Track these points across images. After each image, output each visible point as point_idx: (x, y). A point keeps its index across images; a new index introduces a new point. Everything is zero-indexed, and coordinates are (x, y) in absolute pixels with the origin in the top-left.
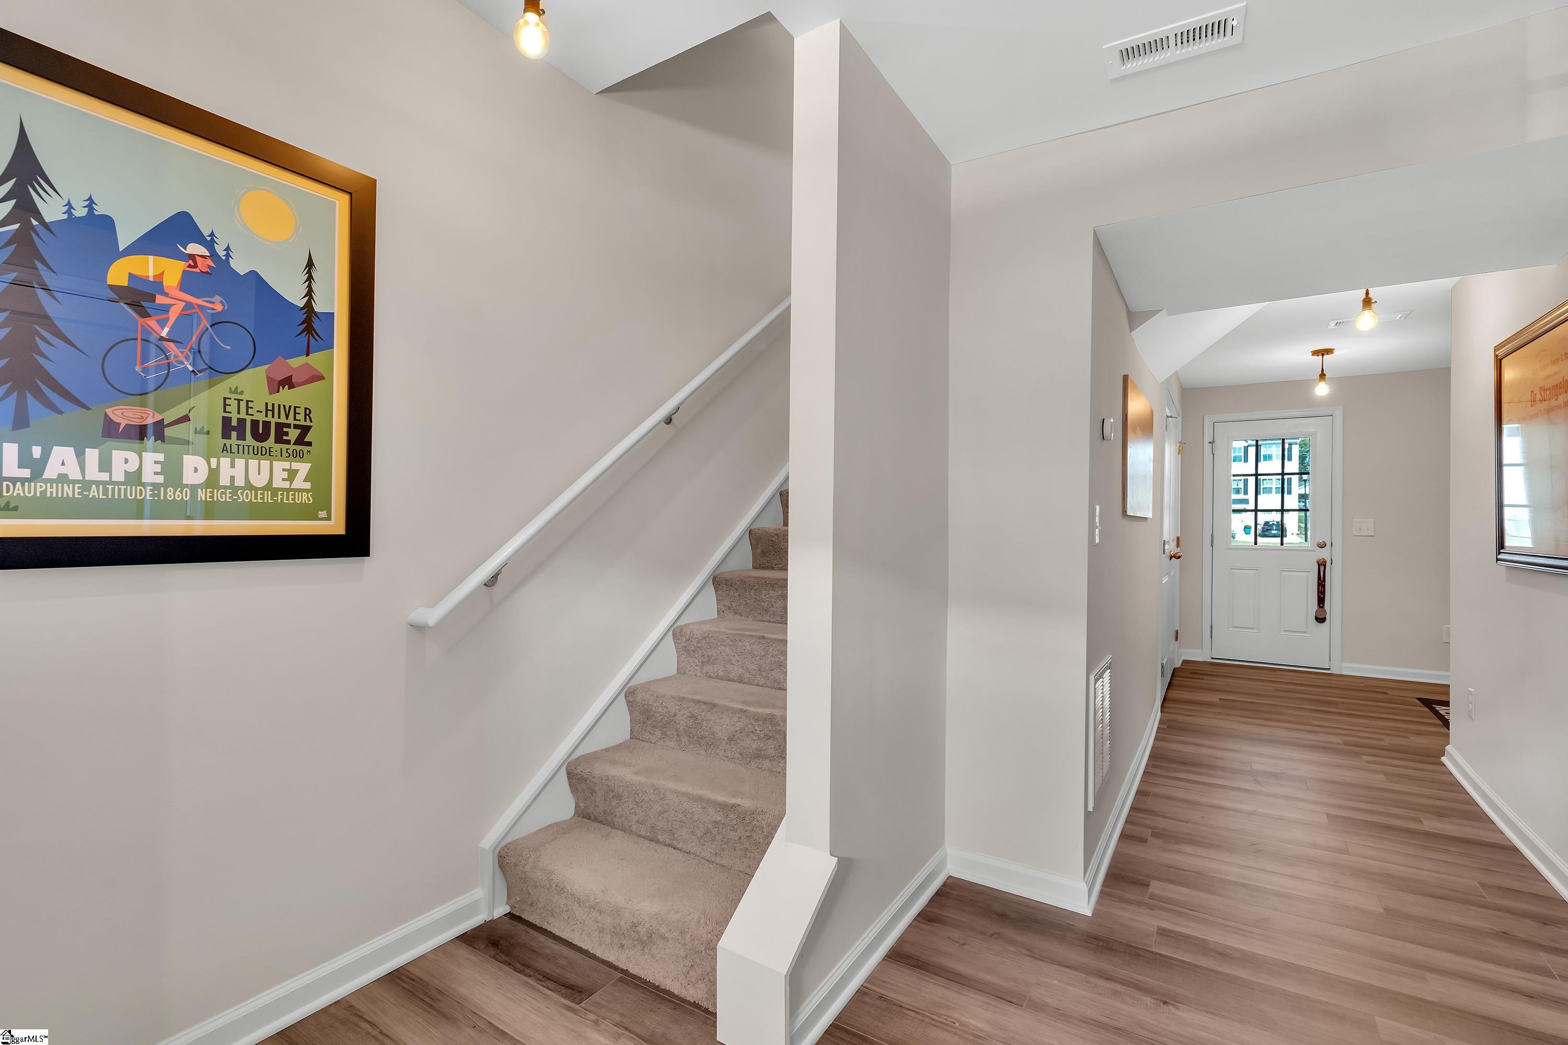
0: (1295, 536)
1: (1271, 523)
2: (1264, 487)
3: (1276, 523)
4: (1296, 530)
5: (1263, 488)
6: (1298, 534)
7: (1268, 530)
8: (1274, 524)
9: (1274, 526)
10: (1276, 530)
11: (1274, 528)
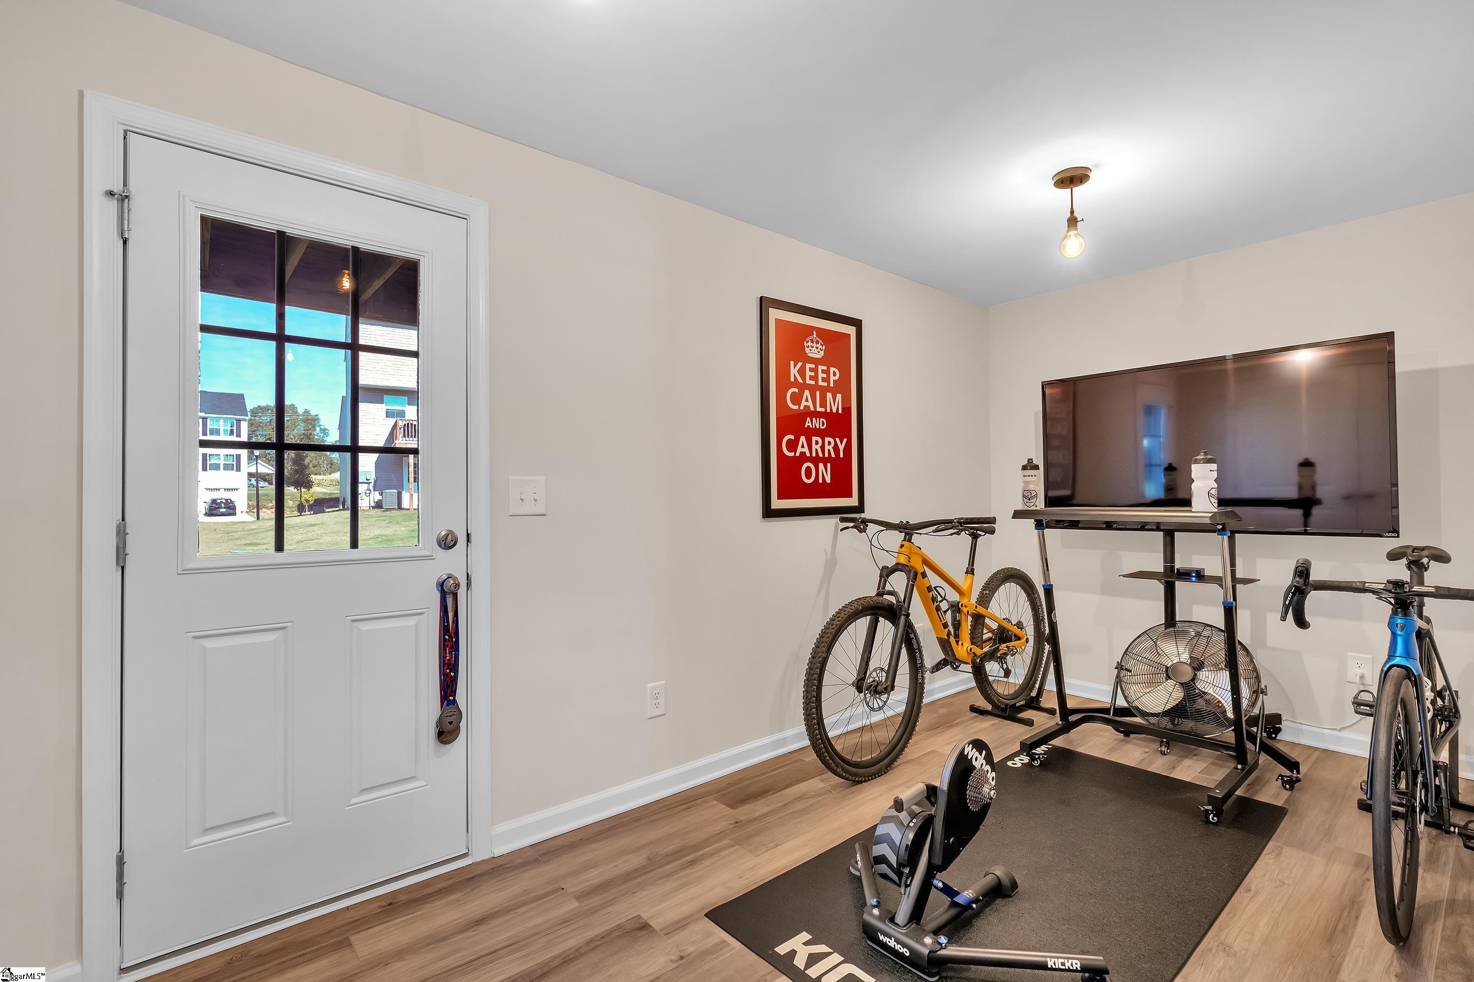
0: (245, 514)
1: (219, 501)
2: (210, 462)
3: (224, 501)
4: (245, 508)
5: (210, 464)
6: (247, 512)
7: (216, 509)
8: (222, 502)
9: (223, 504)
10: (224, 508)
11: (223, 506)
